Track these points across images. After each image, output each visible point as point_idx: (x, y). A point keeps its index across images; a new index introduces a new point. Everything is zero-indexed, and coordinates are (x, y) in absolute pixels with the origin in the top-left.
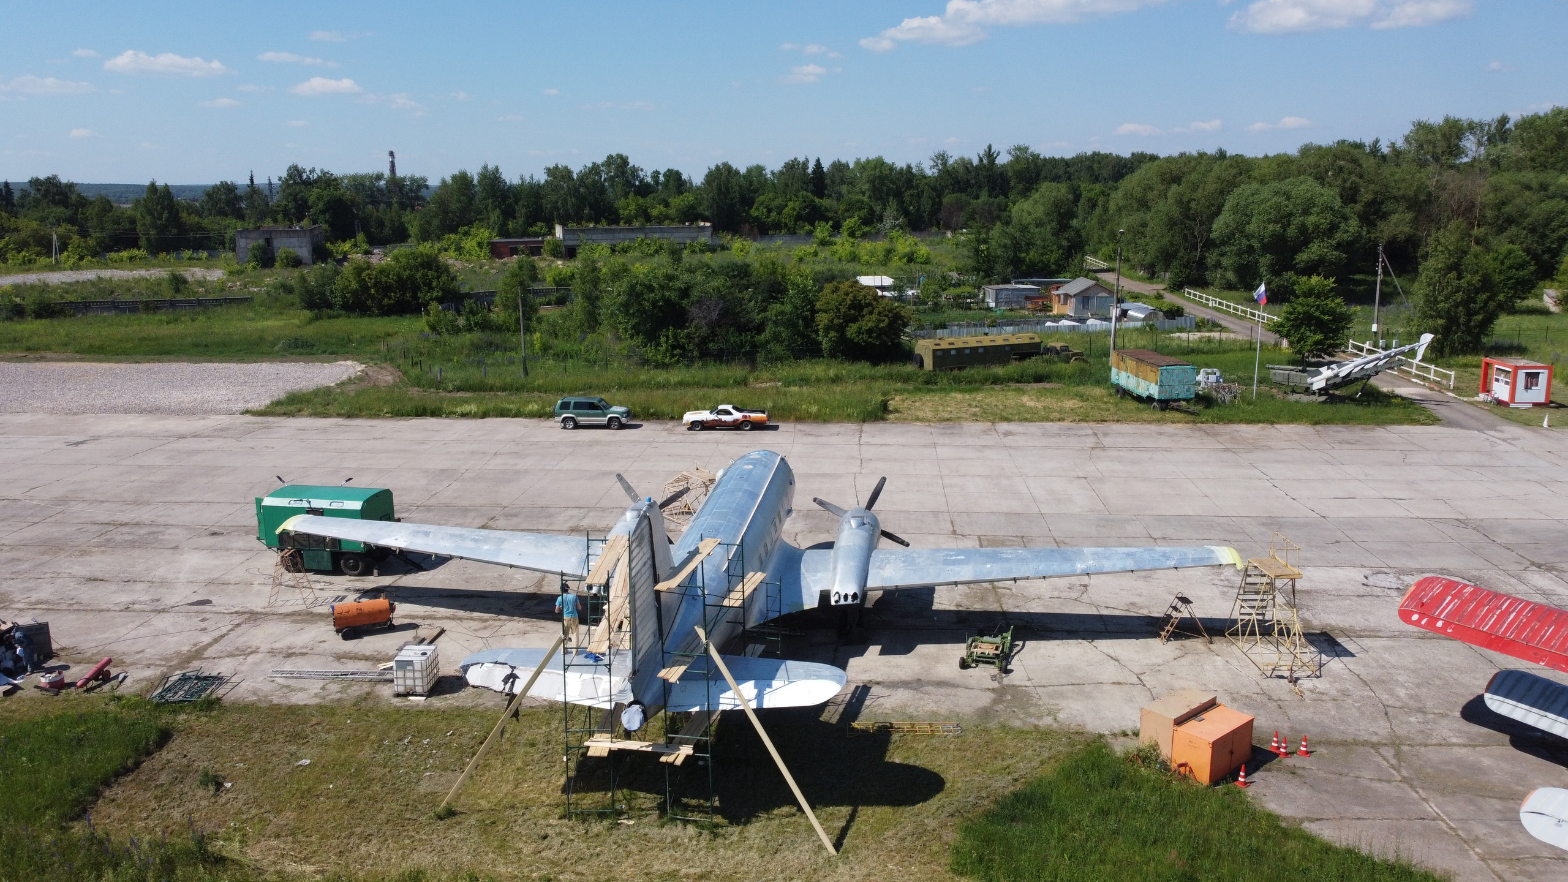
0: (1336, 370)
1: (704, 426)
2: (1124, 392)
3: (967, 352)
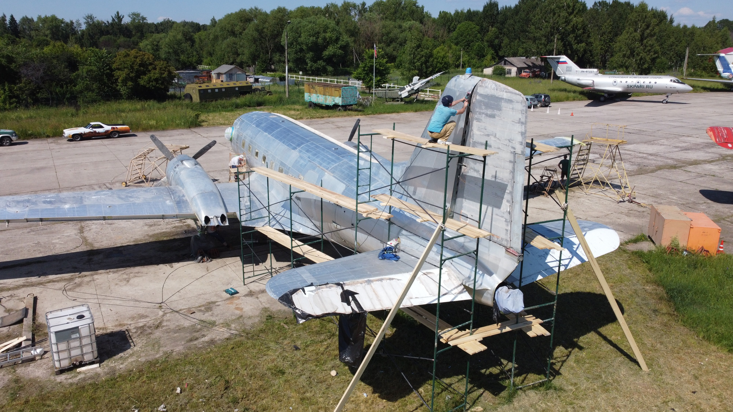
0: (412, 87)
1: (83, 137)
2: (315, 105)
3: (217, 90)
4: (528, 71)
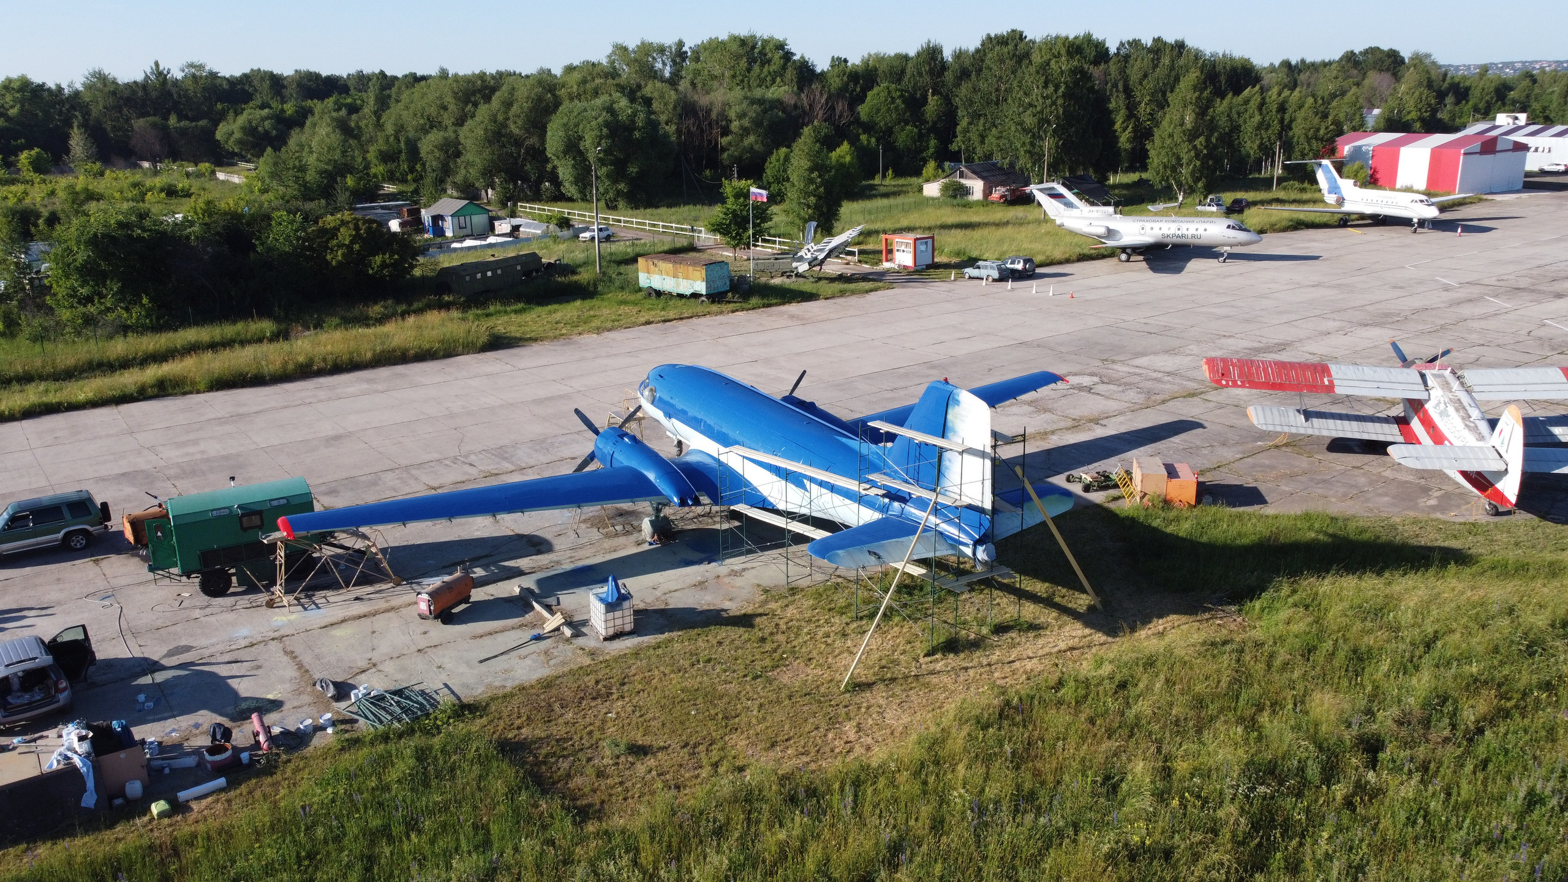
0: (815, 255)
2: (659, 293)
3: (489, 274)
4: (1003, 189)
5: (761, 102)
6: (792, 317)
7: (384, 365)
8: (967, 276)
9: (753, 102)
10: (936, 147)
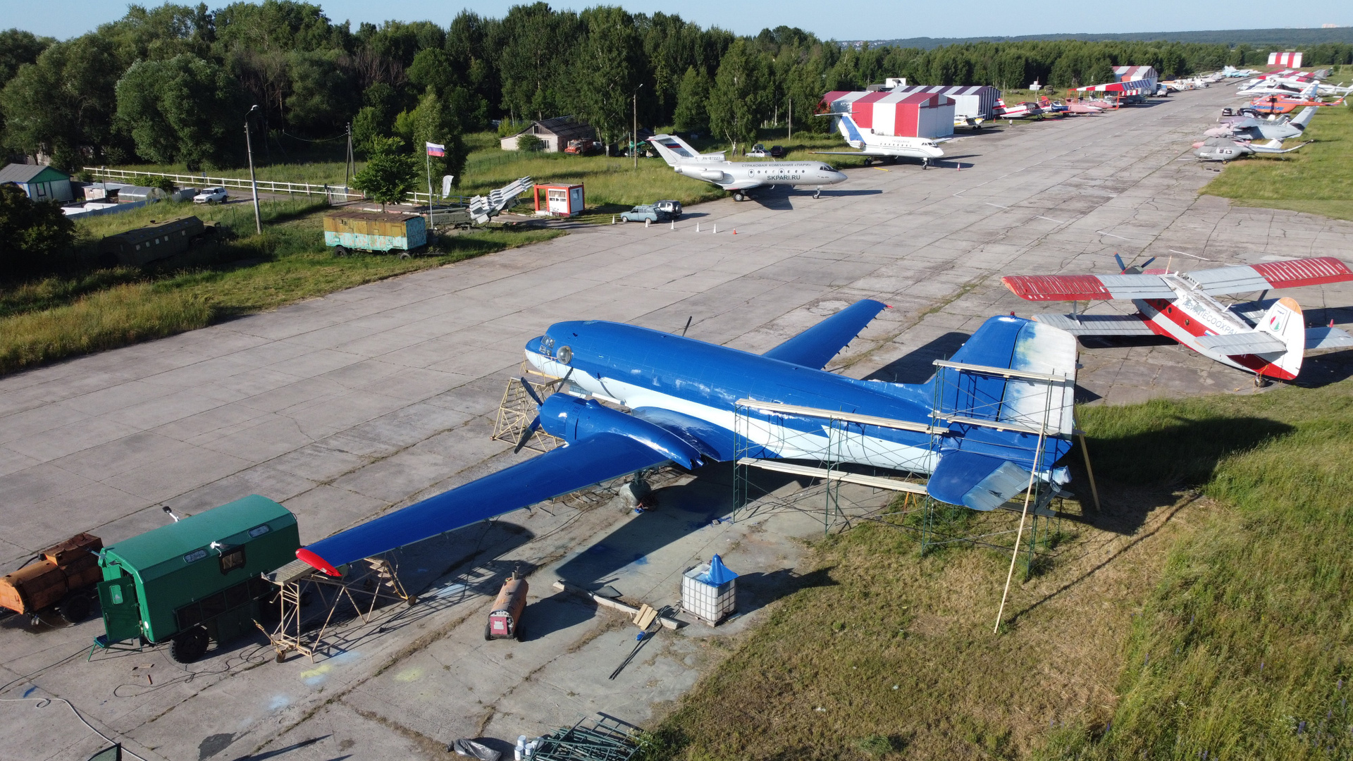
2: (349, 251)
3: (157, 241)
4: (576, 142)
5: (318, 63)
6: (504, 266)
7: (104, 350)
8: (625, 220)
9: (314, 63)
10: (487, 106)
